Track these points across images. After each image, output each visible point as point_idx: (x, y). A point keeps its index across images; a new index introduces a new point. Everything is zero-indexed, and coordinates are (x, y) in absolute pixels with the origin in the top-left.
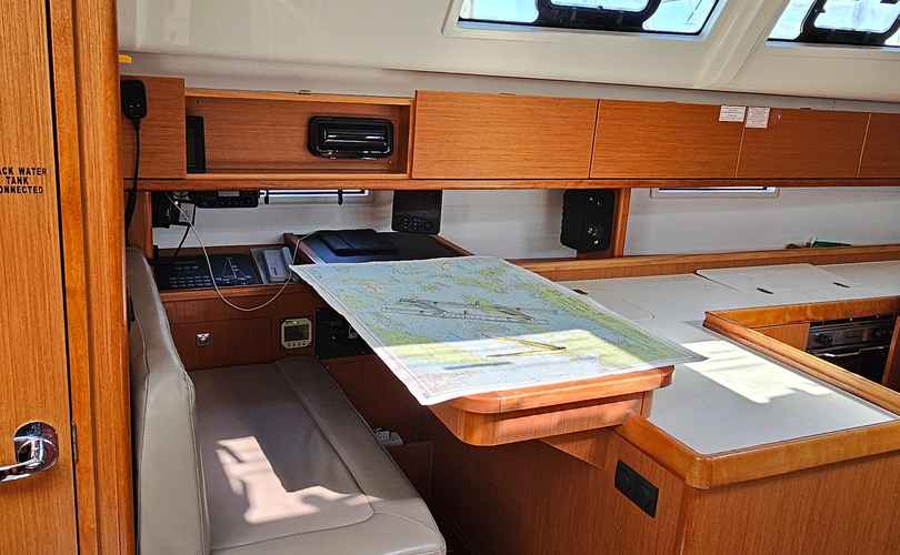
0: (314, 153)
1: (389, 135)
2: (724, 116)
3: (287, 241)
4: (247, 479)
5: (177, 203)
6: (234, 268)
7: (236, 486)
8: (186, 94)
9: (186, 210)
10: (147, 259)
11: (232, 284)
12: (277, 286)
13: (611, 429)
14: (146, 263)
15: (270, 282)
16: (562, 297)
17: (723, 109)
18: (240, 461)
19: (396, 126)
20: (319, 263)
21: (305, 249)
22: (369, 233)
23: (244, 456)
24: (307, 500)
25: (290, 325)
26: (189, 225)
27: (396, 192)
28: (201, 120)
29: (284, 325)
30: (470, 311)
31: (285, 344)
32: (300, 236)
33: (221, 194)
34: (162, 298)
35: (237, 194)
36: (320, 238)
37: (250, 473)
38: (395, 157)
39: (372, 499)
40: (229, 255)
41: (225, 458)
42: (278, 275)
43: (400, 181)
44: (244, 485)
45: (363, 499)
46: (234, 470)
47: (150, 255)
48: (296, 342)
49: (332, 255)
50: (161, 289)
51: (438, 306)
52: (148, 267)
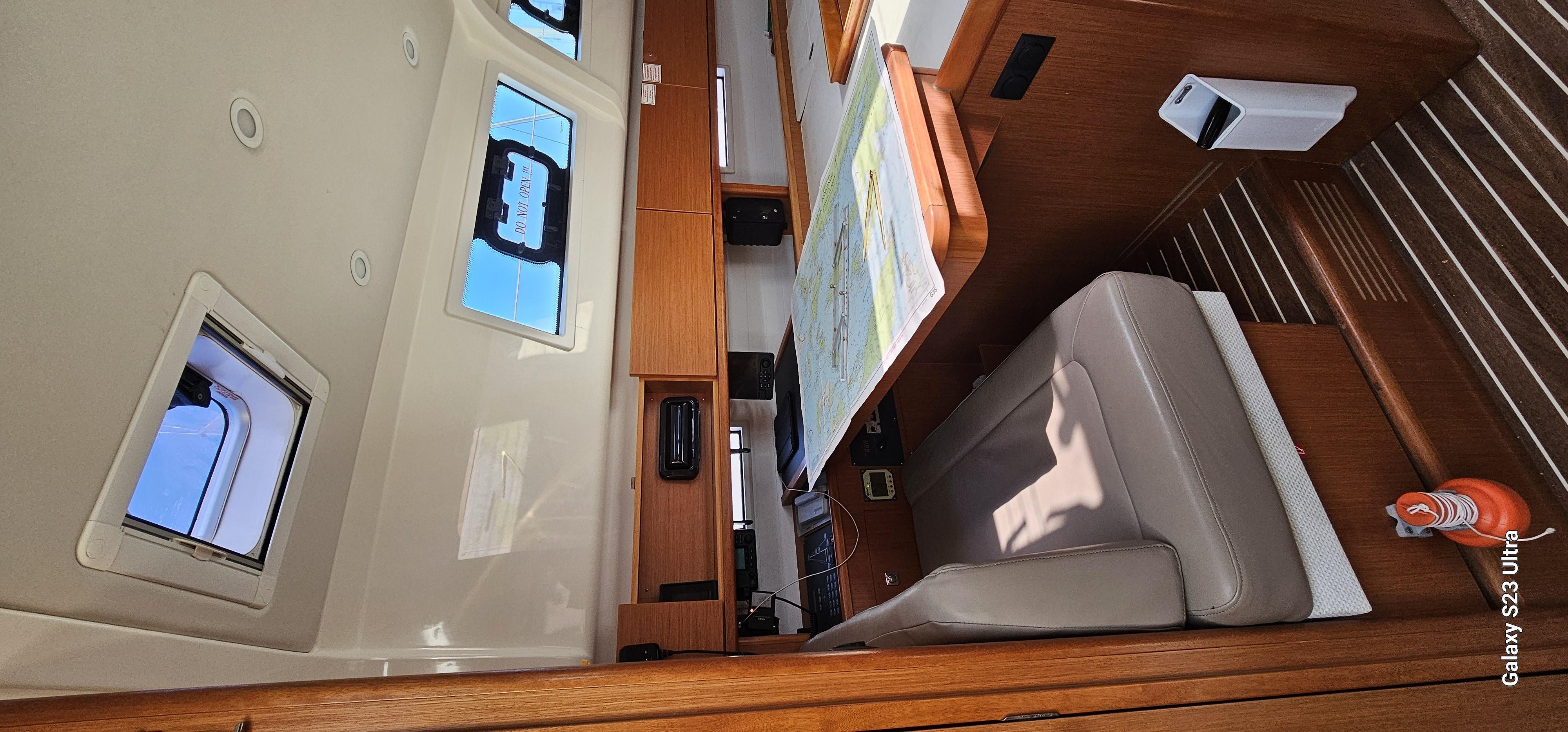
0: (695, 473)
1: (677, 401)
2: (651, 101)
3: (789, 501)
4: (1045, 511)
5: (752, 611)
6: (818, 551)
7: (1055, 524)
8: (635, 602)
9: (758, 600)
10: (811, 638)
11: (832, 552)
12: (834, 507)
13: (957, 106)
14: (813, 639)
15: (828, 514)
16: (822, 209)
17: (644, 102)
18: (1024, 524)
19: (667, 396)
20: (807, 462)
21: (793, 482)
22: (778, 422)
23: (1017, 522)
24: (1065, 438)
25: (870, 491)
26: (774, 598)
27: (732, 394)
28: (663, 587)
29: (872, 498)
30: (840, 289)
31: (890, 496)
32: (784, 489)
33: (742, 566)
34: (849, 618)
35: (742, 552)
36: (784, 469)
37: (1038, 510)
38: (698, 395)
39: (1057, 365)
40: (806, 558)
41: (1021, 541)
42: (820, 507)
43: (720, 389)
44: (1053, 515)
45: (1059, 375)
46: (1035, 530)
47: (805, 636)
48: (888, 484)
49: (799, 452)
50: (840, 619)
51: (837, 327)
52: (817, 637)
